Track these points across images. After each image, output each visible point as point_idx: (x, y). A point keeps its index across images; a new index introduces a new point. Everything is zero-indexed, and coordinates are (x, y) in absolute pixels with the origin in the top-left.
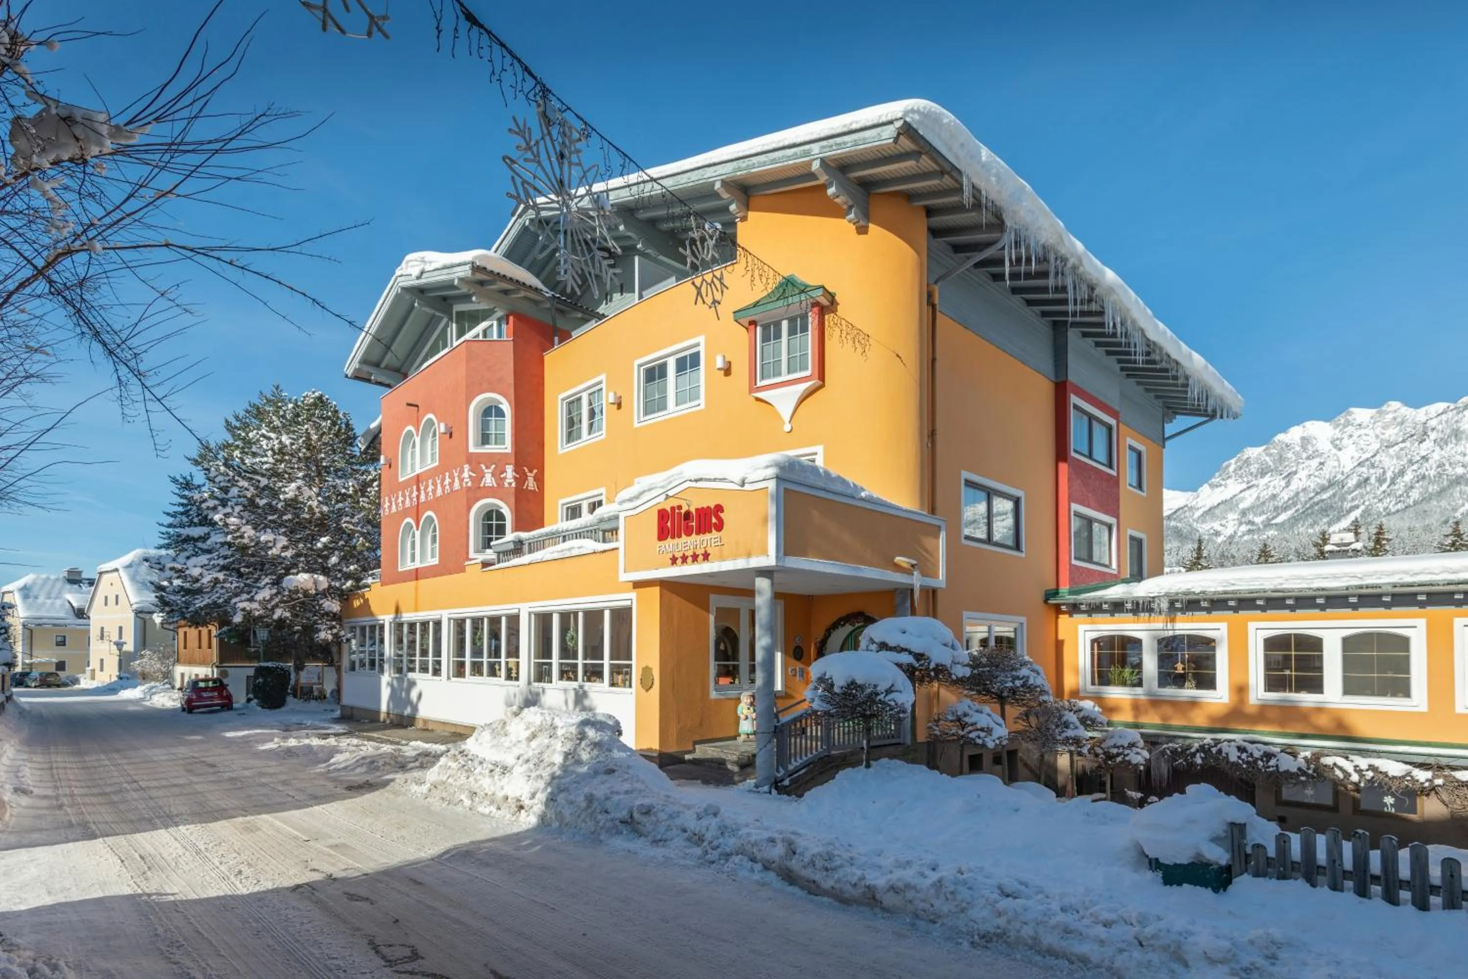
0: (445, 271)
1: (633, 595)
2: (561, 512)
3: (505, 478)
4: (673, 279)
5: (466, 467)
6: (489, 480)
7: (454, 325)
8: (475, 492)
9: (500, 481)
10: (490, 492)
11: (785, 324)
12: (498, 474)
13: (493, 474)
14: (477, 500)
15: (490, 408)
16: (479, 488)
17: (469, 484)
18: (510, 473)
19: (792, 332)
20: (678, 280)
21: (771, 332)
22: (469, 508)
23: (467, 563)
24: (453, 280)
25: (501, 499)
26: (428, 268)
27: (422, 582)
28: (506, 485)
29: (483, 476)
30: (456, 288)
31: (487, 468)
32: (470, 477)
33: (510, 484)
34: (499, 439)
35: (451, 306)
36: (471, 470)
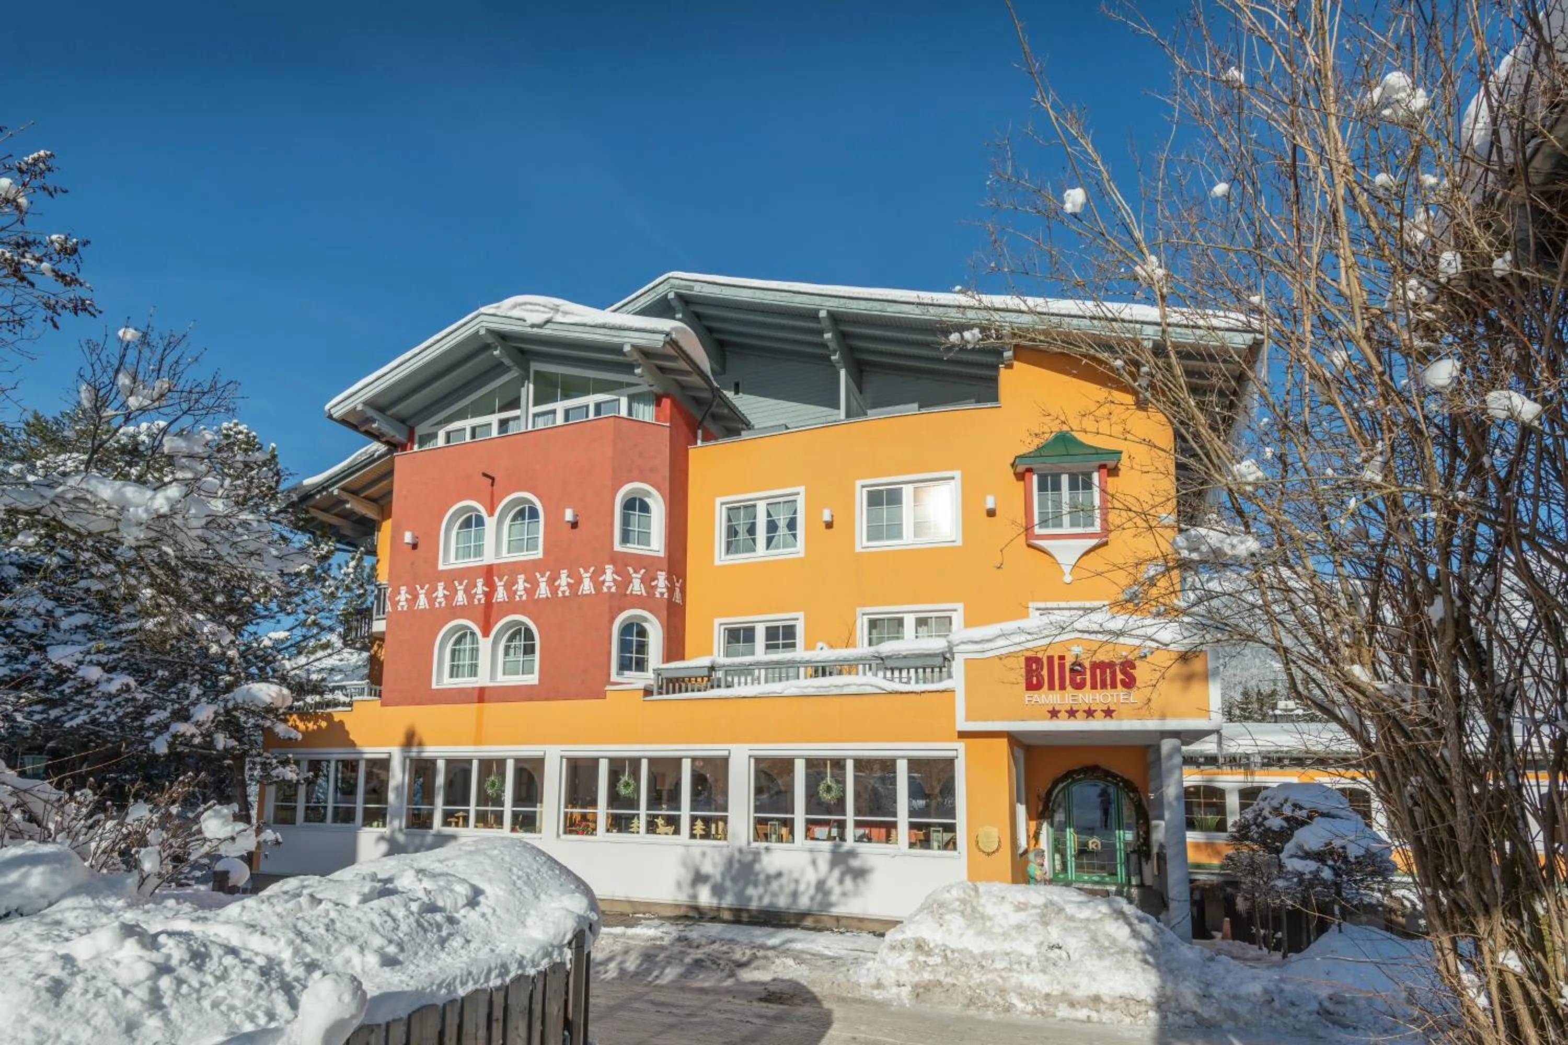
0: (602, 331)
1: (961, 745)
2: (719, 639)
3: (656, 586)
4: (916, 405)
5: (609, 569)
6: (637, 587)
7: (531, 386)
8: (621, 599)
9: (651, 589)
10: (638, 602)
11: (1065, 479)
12: (648, 580)
13: (643, 580)
14: (622, 610)
15: (634, 500)
16: (626, 595)
17: (613, 590)
18: (661, 581)
19: (1073, 486)
20: (920, 407)
21: (1049, 483)
22: (612, 619)
23: (608, 688)
24: (622, 345)
25: (651, 611)
26: (559, 318)
27: (489, 707)
28: (658, 595)
29: (631, 582)
30: (624, 354)
31: (635, 572)
32: (614, 580)
33: (662, 594)
34: (644, 538)
35: (528, 361)
36: (615, 572)
